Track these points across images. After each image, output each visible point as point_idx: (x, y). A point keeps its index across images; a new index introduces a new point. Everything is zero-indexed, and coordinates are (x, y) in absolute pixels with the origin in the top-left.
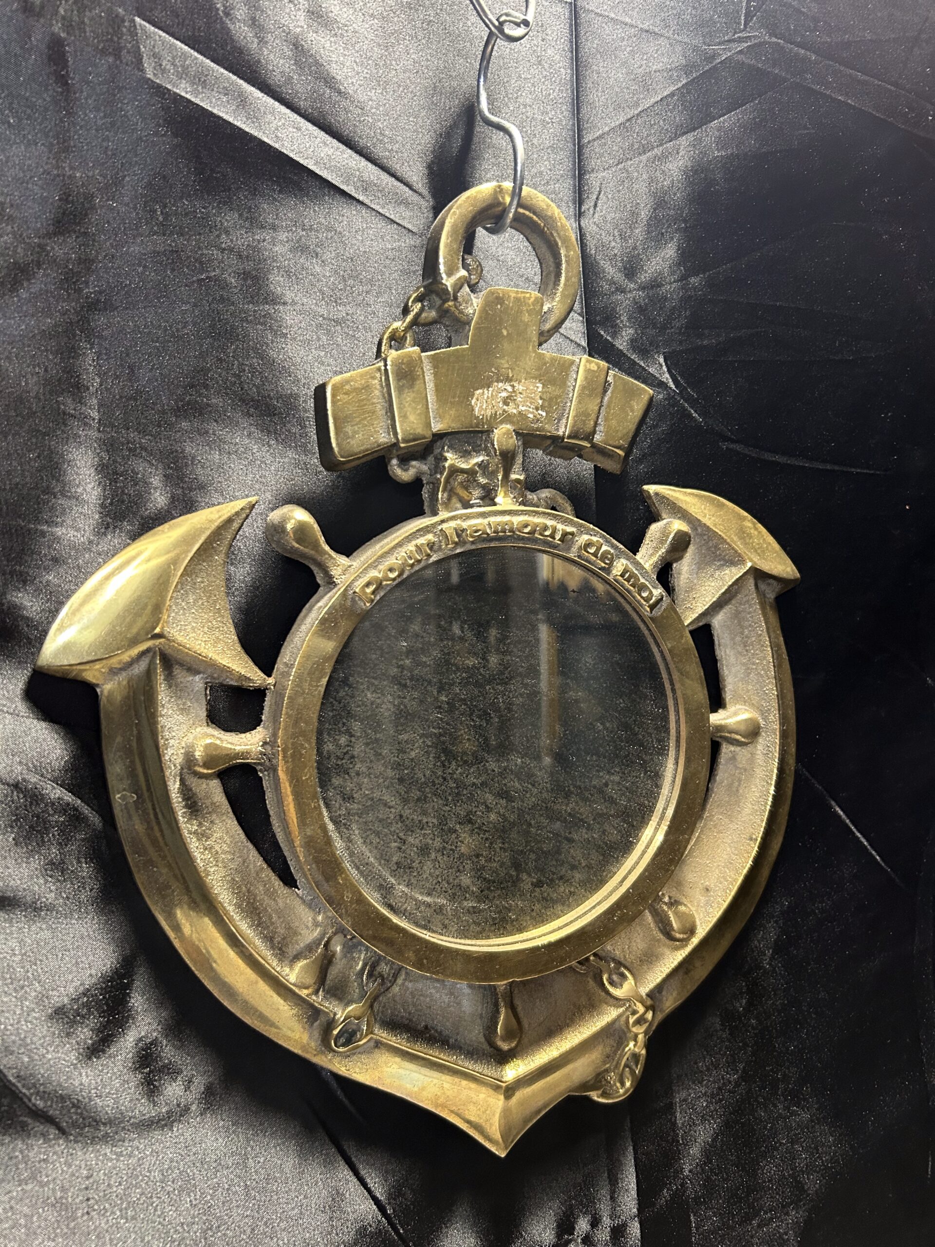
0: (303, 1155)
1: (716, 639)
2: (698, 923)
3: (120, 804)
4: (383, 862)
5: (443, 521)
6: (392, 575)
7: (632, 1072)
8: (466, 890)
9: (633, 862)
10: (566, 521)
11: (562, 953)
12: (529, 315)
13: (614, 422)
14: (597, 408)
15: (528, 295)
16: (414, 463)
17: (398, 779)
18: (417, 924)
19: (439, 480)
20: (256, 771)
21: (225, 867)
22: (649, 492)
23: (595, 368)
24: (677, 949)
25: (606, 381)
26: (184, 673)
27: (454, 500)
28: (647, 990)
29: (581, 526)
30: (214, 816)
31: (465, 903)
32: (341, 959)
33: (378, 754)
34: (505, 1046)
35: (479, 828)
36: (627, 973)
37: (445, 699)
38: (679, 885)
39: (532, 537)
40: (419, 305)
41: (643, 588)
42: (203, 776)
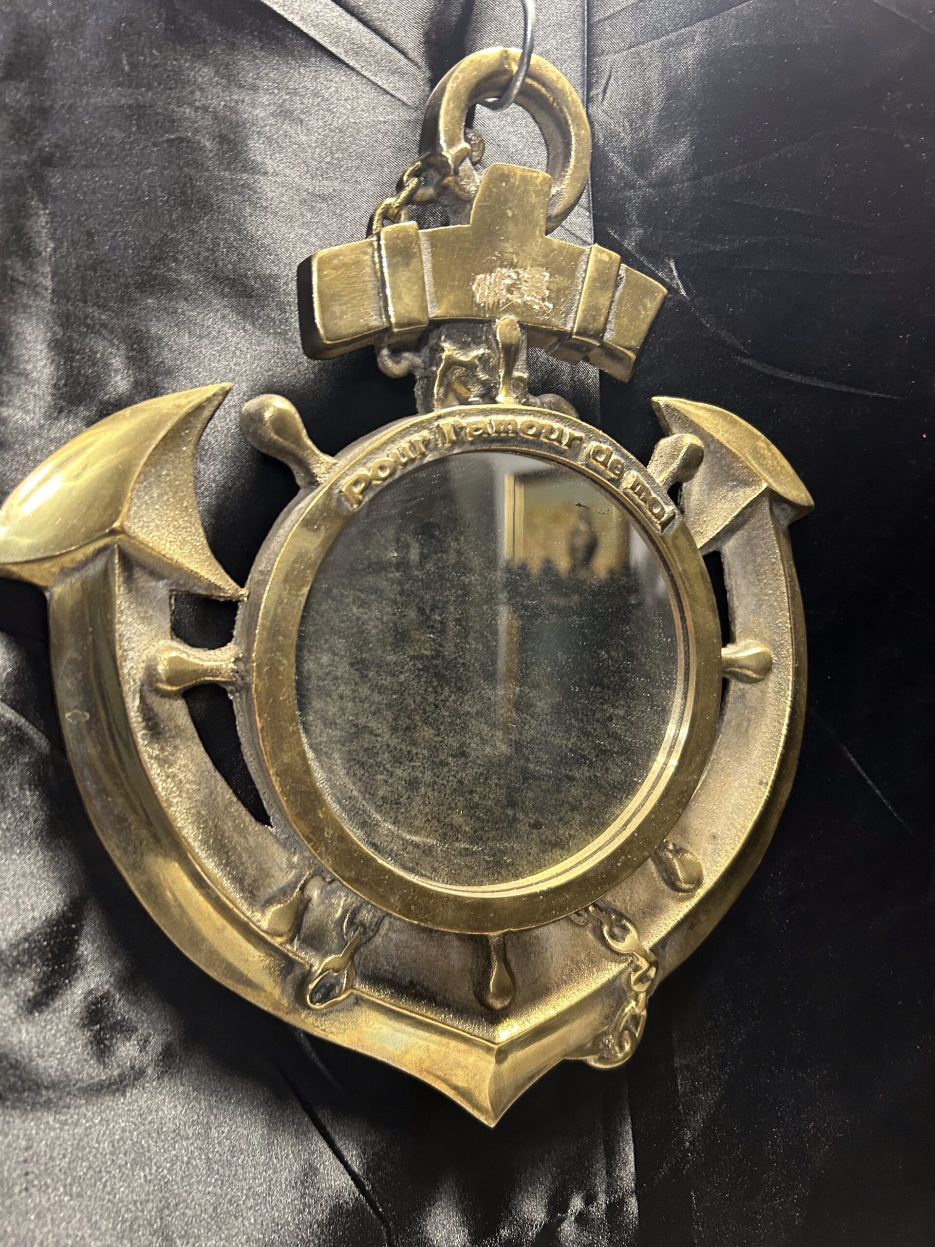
0: (274, 1124)
1: (726, 567)
2: (705, 873)
3: (70, 725)
4: (367, 796)
5: (440, 417)
6: (383, 475)
7: (632, 1035)
8: (458, 829)
9: (637, 804)
10: (572, 425)
11: (561, 900)
12: (537, 196)
13: (625, 321)
14: (608, 303)
15: (535, 175)
16: (406, 355)
17: (386, 704)
18: (405, 868)
19: (435, 372)
20: (225, 692)
21: (189, 798)
22: (658, 404)
23: (607, 259)
24: (682, 900)
25: (618, 275)
26: (146, 577)
27: (451, 397)
28: (651, 944)
29: (590, 431)
30: (178, 742)
31: (457, 845)
32: (318, 906)
33: (364, 676)
34: (498, 1004)
35: (474, 762)
36: (628, 925)
37: (438, 618)
38: (684, 832)
39: (536, 440)
40: (416, 180)
41: (655, 504)
42: (166, 695)
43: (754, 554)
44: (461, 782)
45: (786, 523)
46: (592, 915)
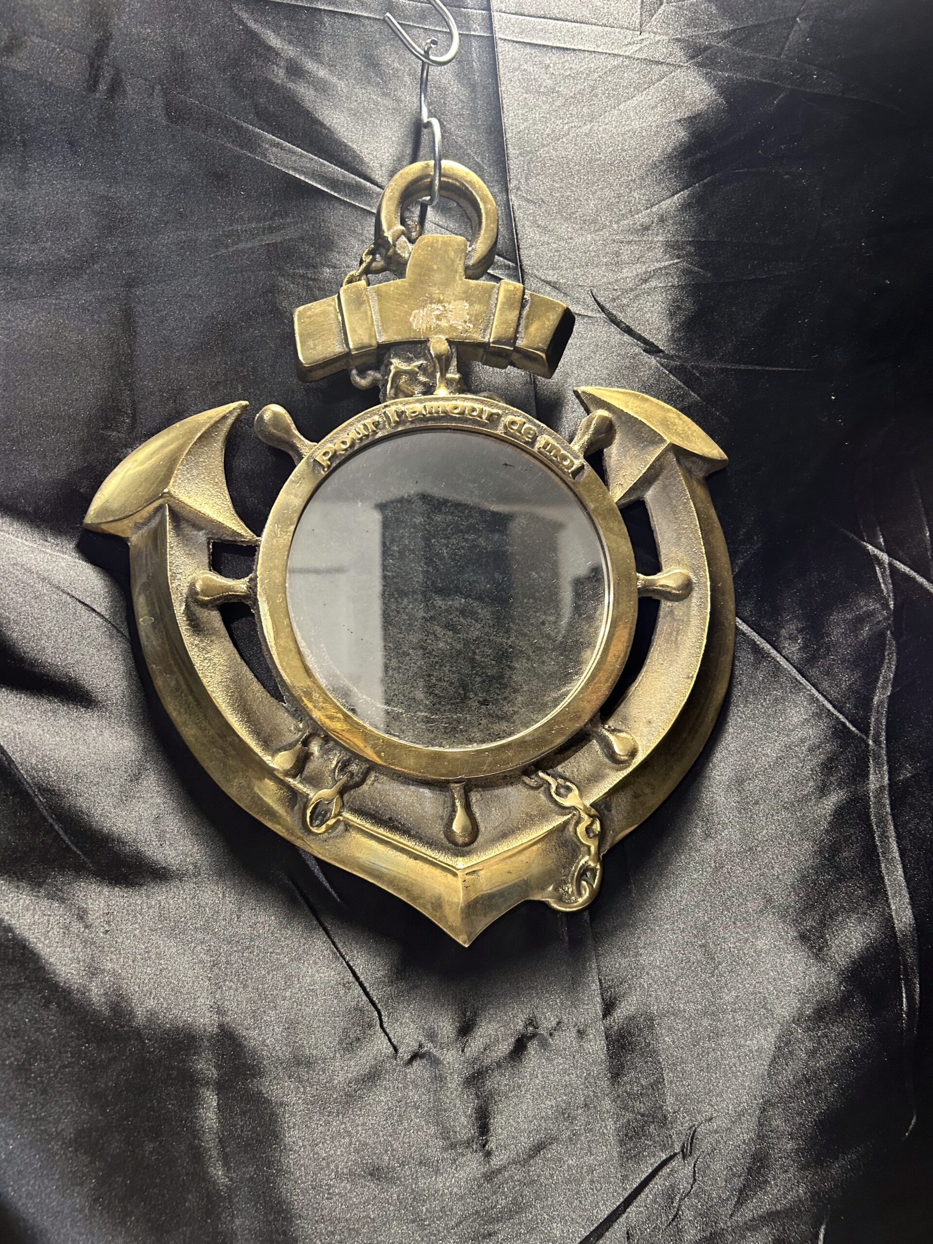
1: (649, 511)
2: (640, 749)
3: (142, 626)
7: (590, 884)
8: (420, 702)
10: (491, 405)
11: (502, 758)
12: (455, 253)
13: (533, 330)
14: (516, 318)
16: (369, 372)
19: (387, 380)
20: (249, 608)
21: (221, 675)
23: (512, 288)
24: (619, 769)
25: (523, 298)
26: (190, 528)
27: (399, 393)
28: (592, 801)
29: (506, 408)
30: (214, 637)
31: (419, 713)
32: (318, 758)
34: (460, 840)
36: (573, 787)
38: (624, 720)
39: (462, 417)
40: (371, 257)
41: (565, 458)
42: (204, 605)
43: (670, 498)
45: (701, 475)
46: (542, 779)
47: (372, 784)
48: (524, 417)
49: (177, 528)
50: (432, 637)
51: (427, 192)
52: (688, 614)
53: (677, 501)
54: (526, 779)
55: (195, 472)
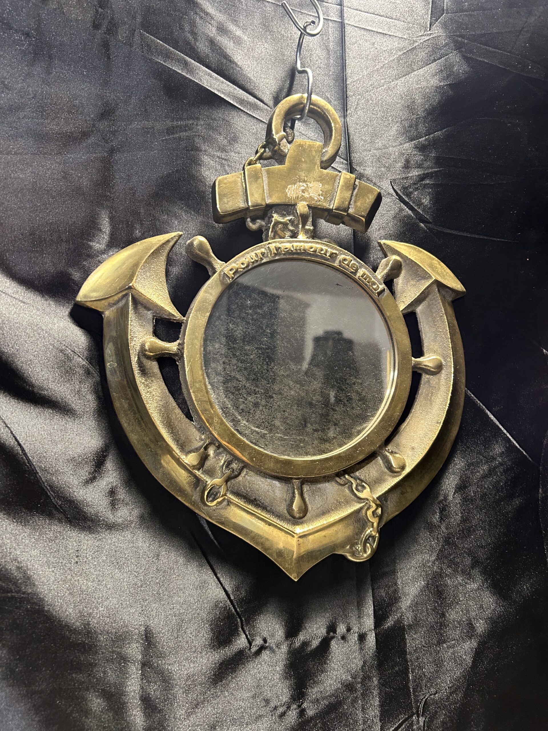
1: (418, 319)
2: (407, 464)
3: (109, 368)
4: (235, 408)
5: (269, 243)
6: (243, 266)
7: (372, 546)
8: (278, 428)
10: (332, 248)
12: (316, 152)
13: (359, 204)
14: (350, 196)
15: (315, 143)
16: (258, 221)
17: (244, 368)
19: (270, 227)
20: (175, 361)
21: (157, 403)
22: (381, 243)
23: (349, 177)
24: (394, 476)
25: (355, 184)
26: (143, 309)
27: (277, 237)
28: (377, 496)
29: (341, 251)
30: (153, 379)
31: (277, 435)
32: (213, 458)
33: (234, 355)
34: (297, 516)
36: (366, 486)
37: (269, 331)
38: (398, 445)
39: (315, 254)
40: (263, 149)
41: (374, 284)
42: (149, 358)
43: (432, 312)
44: (279, 406)
45: (450, 299)
46: (347, 479)
47: (244, 477)
48: (351, 257)
49: (135, 308)
50: (287, 387)
51: (300, 113)
52: (438, 384)
53: (436, 315)
54: (338, 479)
55: (148, 274)
